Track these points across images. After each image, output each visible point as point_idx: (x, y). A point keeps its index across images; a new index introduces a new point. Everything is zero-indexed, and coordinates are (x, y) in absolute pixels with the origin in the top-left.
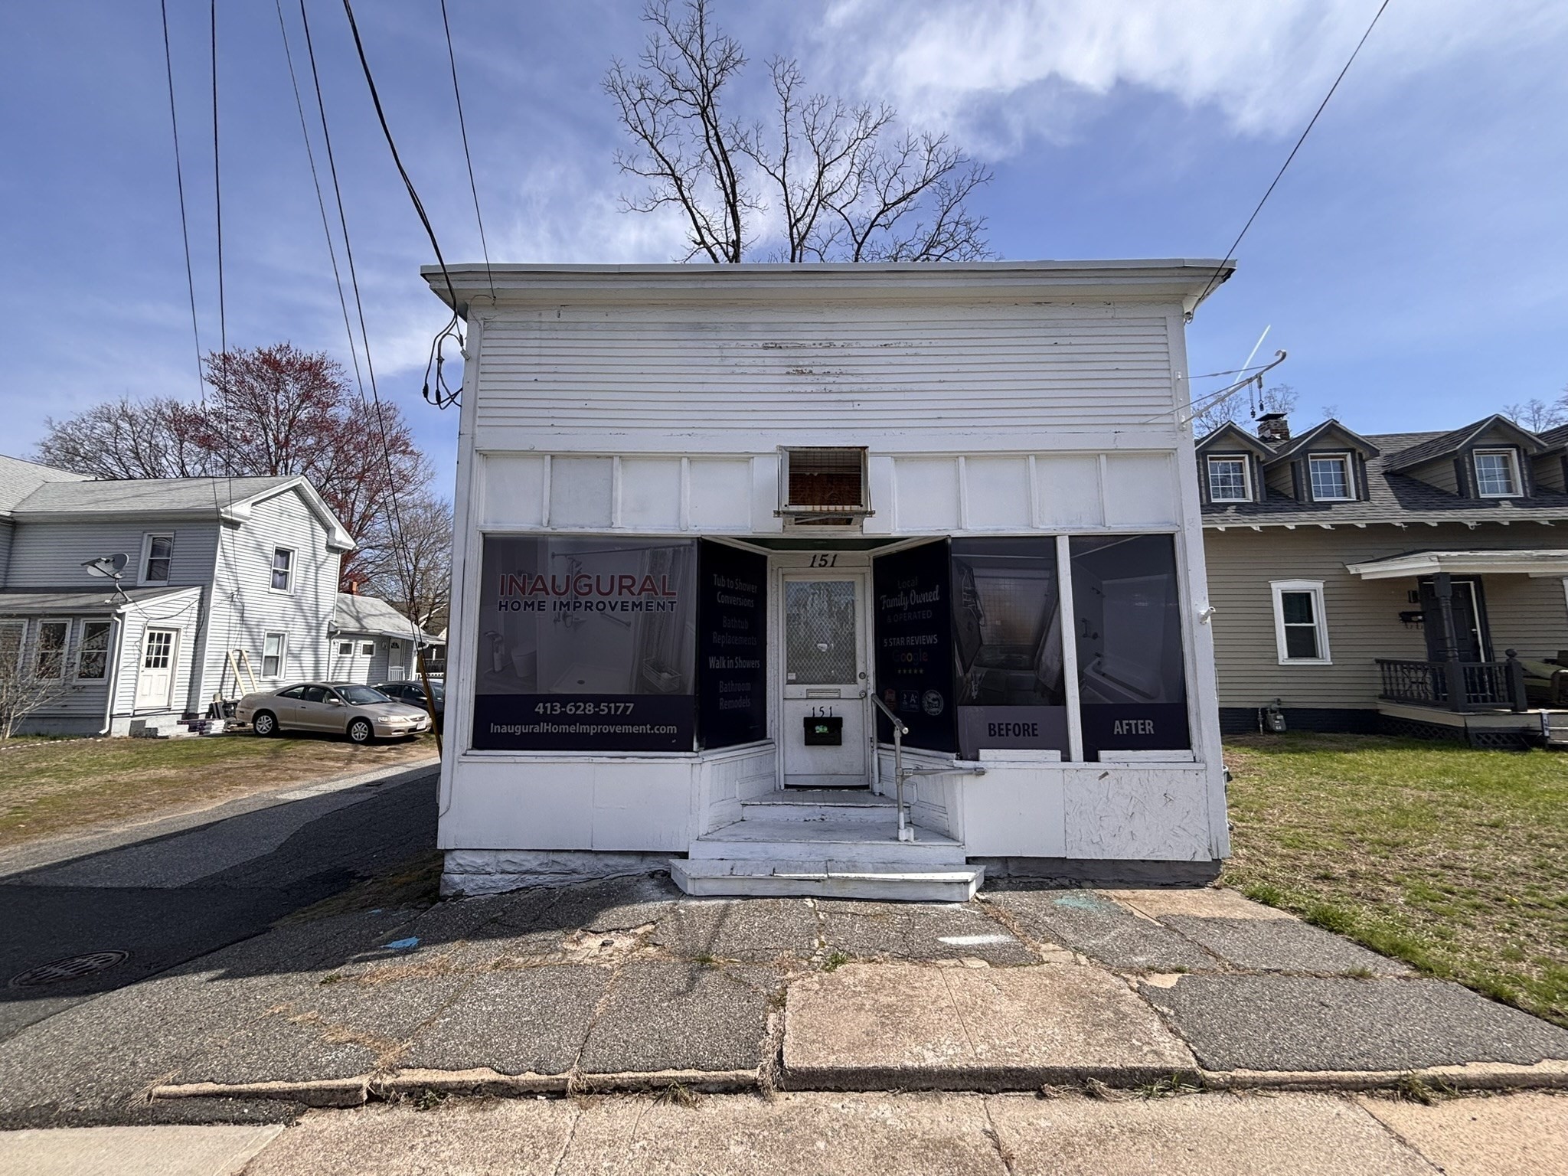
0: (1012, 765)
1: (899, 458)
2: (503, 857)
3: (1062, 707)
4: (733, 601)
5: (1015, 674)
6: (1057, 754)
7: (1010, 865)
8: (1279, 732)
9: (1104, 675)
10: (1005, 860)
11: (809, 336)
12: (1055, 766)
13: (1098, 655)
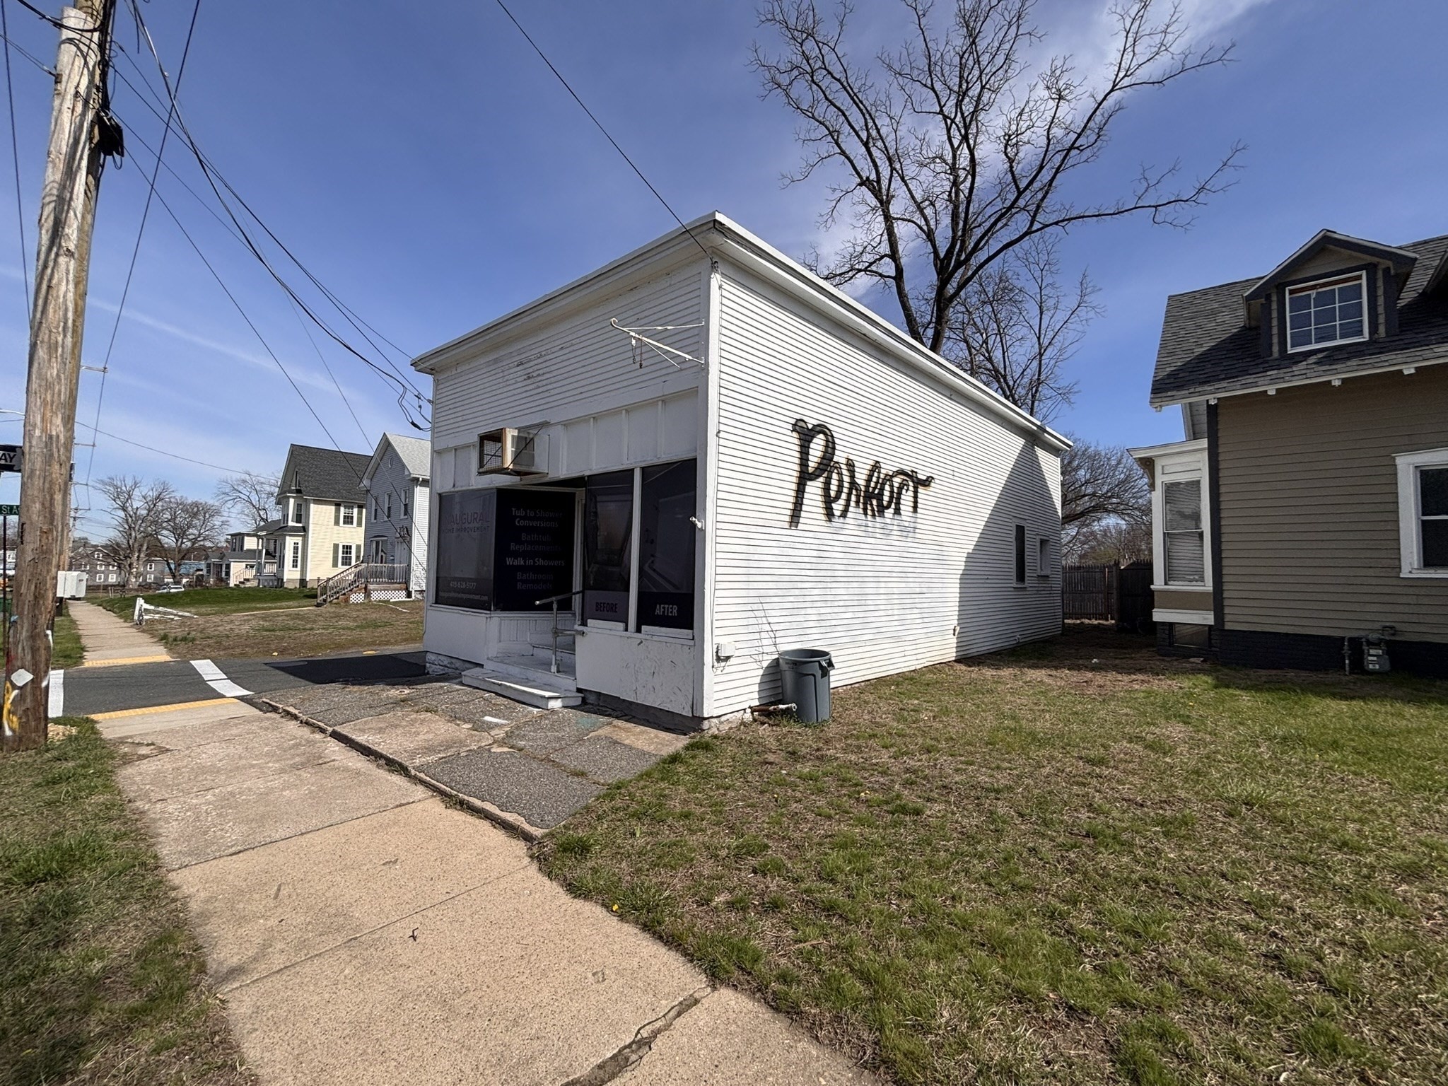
0: (600, 631)
1: (566, 424)
2: (440, 657)
3: (625, 593)
4: (526, 523)
5: (610, 569)
6: (621, 626)
7: (602, 697)
8: (1373, 673)
9: (654, 570)
10: (599, 694)
11: (533, 352)
12: (618, 633)
13: (653, 556)
